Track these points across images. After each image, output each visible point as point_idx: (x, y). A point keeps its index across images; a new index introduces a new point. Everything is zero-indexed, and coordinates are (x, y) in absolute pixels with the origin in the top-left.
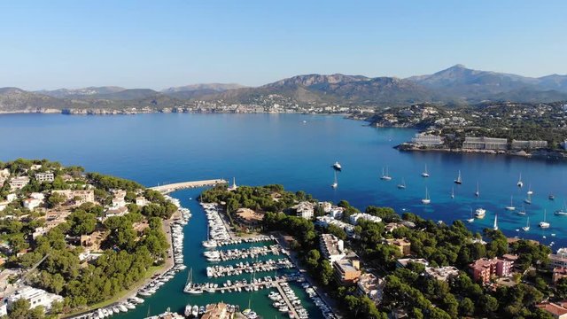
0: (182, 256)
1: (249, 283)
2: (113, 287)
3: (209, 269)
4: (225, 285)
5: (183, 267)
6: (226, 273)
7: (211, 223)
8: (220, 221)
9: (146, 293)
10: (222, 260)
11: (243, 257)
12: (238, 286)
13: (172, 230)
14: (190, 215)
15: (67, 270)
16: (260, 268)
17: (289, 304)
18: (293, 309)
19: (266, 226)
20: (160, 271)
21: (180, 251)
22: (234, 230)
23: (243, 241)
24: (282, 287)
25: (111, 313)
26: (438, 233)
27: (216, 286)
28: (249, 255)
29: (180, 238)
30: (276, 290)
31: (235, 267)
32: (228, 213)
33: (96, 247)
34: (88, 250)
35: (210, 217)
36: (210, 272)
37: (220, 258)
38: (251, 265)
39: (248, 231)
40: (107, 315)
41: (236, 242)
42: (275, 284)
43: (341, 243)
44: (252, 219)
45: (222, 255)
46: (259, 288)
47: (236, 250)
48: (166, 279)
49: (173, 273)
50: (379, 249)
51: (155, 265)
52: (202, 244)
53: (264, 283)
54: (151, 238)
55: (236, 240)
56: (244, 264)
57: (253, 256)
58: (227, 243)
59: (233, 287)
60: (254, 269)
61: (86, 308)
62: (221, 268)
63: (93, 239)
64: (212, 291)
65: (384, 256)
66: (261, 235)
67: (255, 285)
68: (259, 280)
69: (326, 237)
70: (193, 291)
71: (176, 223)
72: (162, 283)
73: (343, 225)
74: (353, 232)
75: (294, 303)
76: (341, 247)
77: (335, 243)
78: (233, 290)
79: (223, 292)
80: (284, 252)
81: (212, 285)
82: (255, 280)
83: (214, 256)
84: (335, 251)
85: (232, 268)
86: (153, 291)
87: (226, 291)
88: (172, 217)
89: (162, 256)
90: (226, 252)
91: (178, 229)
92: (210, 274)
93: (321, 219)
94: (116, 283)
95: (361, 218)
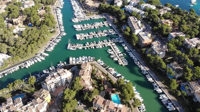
0: (63, 27)
1: (97, 43)
2: (32, 48)
3: (77, 35)
4: (86, 45)
5: (65, 34)
6: (85, 38)
7: (74, 8)
8: (78, 7)
9: (49, 50)
10: (82, 30)
11: (92, 28)
12: (92, 45)
13: (56, 12)
14: (63, 3)
15: (8, 40)
16: (101, 35)
17: (118, 56)
18: (120, 59)
19: (100, 11)
20: (54, 36)
21: (62, 24)
22: (85, 12)
23: (90, 18)
24: (112, 46)
25: (33, 63)
26: (185, 16)
27: (82, 45)
28: (95, 27)
29: (61, 16)
30: (110, 47)
31: (89, 34)
32: (81, 2)
33: (21, 25)
34: (17, 27)
35: (73, 4)
36: (78, 37)
37: (81, 28)
38: (96, 33)
39: (92, 13)
40: (32, 64)
41: (87, 19)
42: (109, 45)
43: (139, 22)
44: (93, 6)
45: (82, 27)
46: (102, 47)
47: (88, 24)
48: (58, 41)
49: (60, 37)
50: (160, 26)
51: (51, 32)
52: (71, 20)
53: (104, 43)
54: (47, 20)
55: (87, 18)
56: (93, 33)
57: (96, 28)
58: (83, 20)
59: (90, 46)
60: (98, 35)
61: (21, 60)
62: (83, 35)
63: (19, 20)
64: (81, 48)
65: (163, 31)
66: (98, 16)
67: (100, 45)
68: (102, 42)
69: (131, 18)
70: (71, 49)
71: (57, 7)
72: (56, 44)
73: (138, 11)
74: (144, 14)
75: (120, 55)
76: (140, 25)
77: (136, 22)
78: (90, 47)
79: (86, 49)
80: (110, 25)
81: (80, 45)
82: (100, 42)
83: (78, 27)
84: (137, 27)
85: (88, 35)
86: (52, 48)
87: (87, 48)
88: (55, 4)
89: (54, 28)
90: (84, 25)
91: (59, 11)
92: (78, 38)
93: (127, 7)
94: (33, 47)
95: (146, 7)
